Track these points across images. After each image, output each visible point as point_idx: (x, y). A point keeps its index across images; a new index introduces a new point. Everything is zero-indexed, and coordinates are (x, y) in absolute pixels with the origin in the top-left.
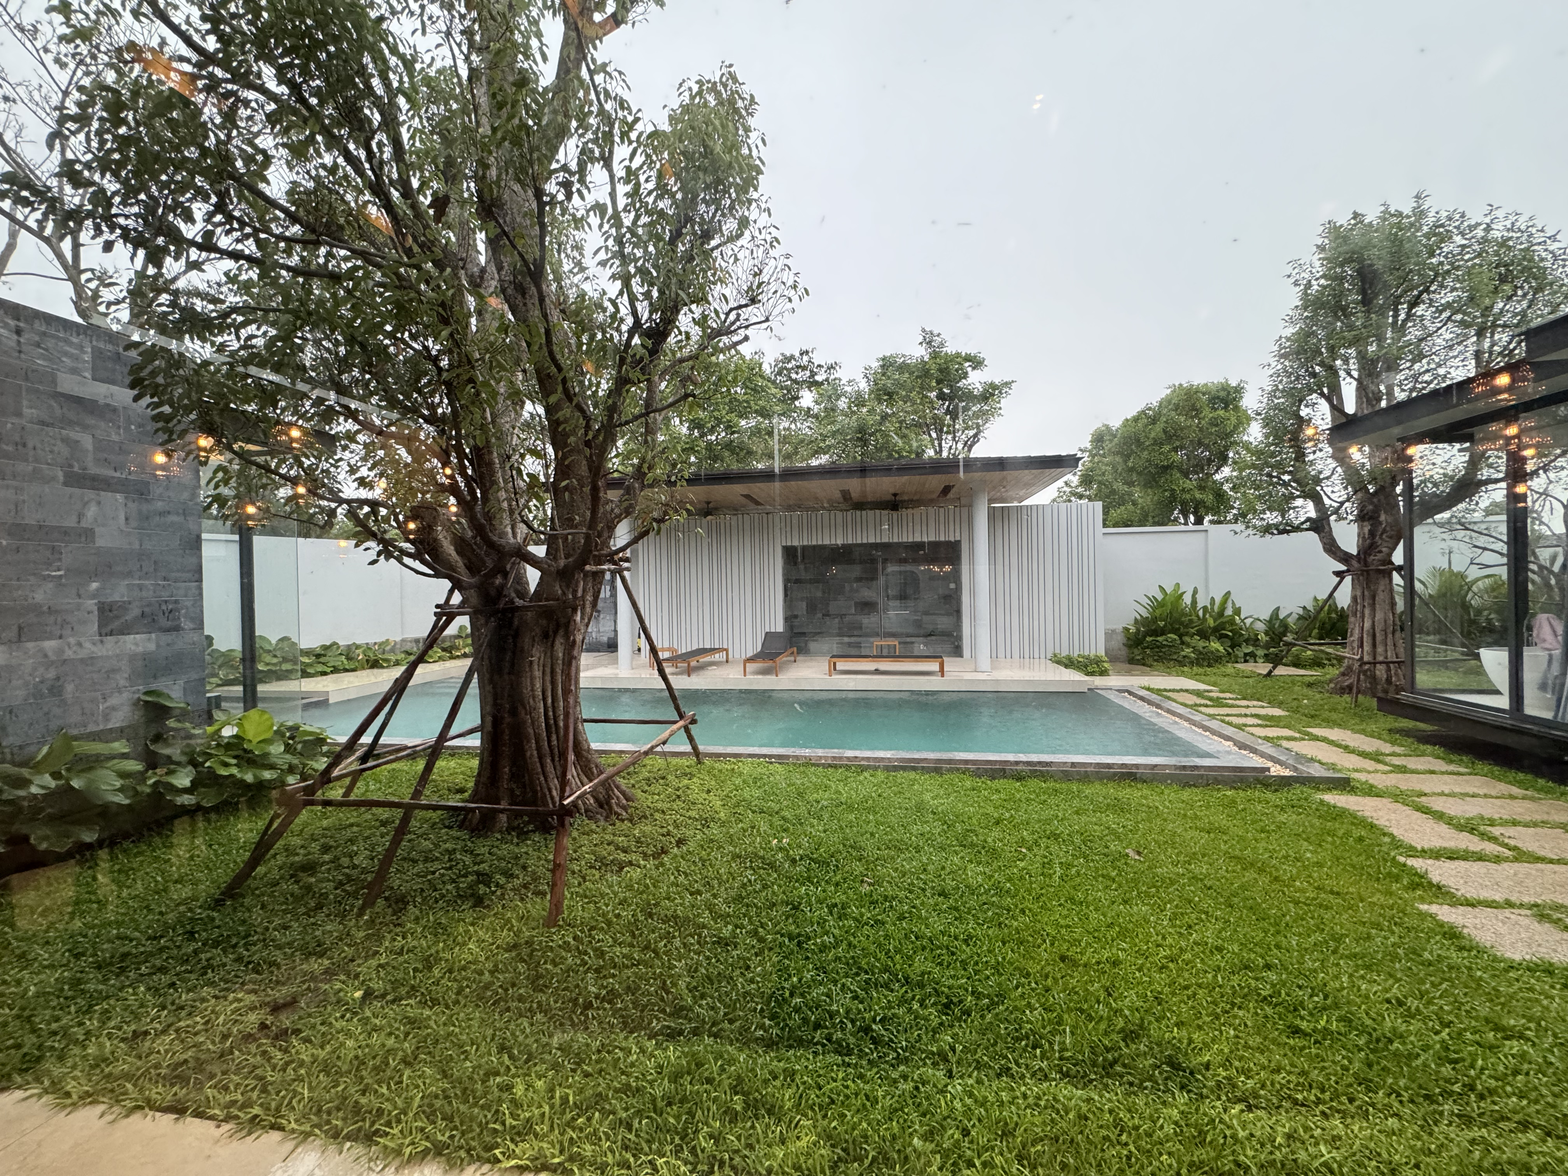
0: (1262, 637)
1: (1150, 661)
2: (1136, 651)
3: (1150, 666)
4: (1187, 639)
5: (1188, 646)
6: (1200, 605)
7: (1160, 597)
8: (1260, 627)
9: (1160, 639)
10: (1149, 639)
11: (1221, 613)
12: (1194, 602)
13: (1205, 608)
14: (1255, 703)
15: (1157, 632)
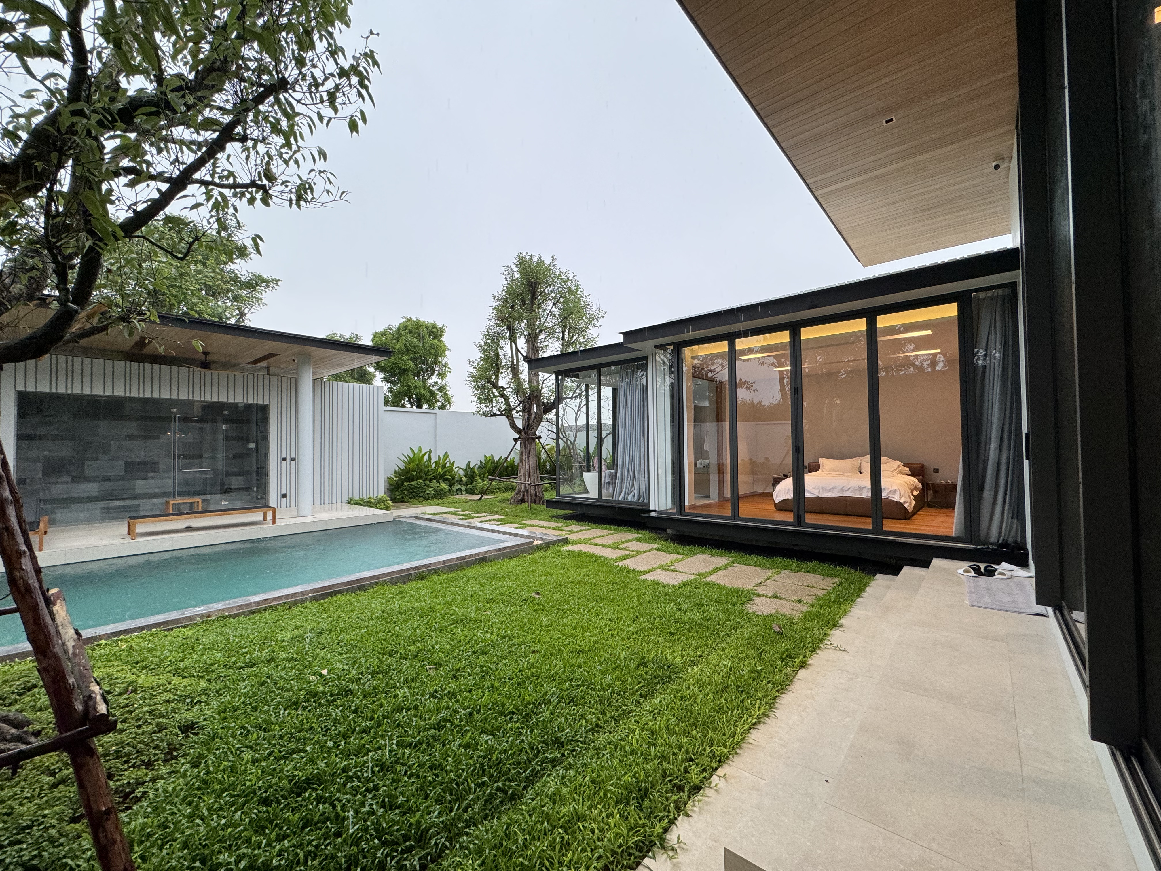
0: (464, 479)
1: (406, 499)
2: (397, 493)
3: (408, 502)
4: (428, 482)
5: (429, 486)
6: (433, 461)
7: (411, 456)
8: (462, 473)
9: (413, 483)
10: (406, 484)
11: (444, 466)
12: (430, 458)
13: (436, 462)
14: (485, 514)
15: (410, 479)
